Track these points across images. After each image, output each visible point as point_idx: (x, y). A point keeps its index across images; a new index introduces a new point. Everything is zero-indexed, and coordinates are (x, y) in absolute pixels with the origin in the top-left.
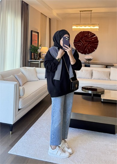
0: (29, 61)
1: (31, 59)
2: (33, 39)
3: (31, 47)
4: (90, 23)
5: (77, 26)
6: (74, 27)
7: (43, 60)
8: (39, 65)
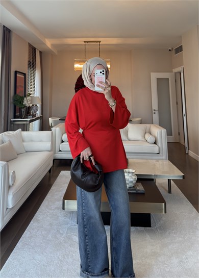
0: (11, 121)
1: (15, 118)
2: (17, 85)
5: (81, 64)
6: (77, 66)
7: (33, 117)
8: (28, 126)
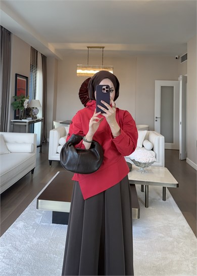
0: (11, 122)
1: (15, 119)
2: (18, 87)
3: (16, 100)
4: (101, 66)
5: (83, 70)
6: (79, 71)
7: (32, 119)
8: (27, 127)
